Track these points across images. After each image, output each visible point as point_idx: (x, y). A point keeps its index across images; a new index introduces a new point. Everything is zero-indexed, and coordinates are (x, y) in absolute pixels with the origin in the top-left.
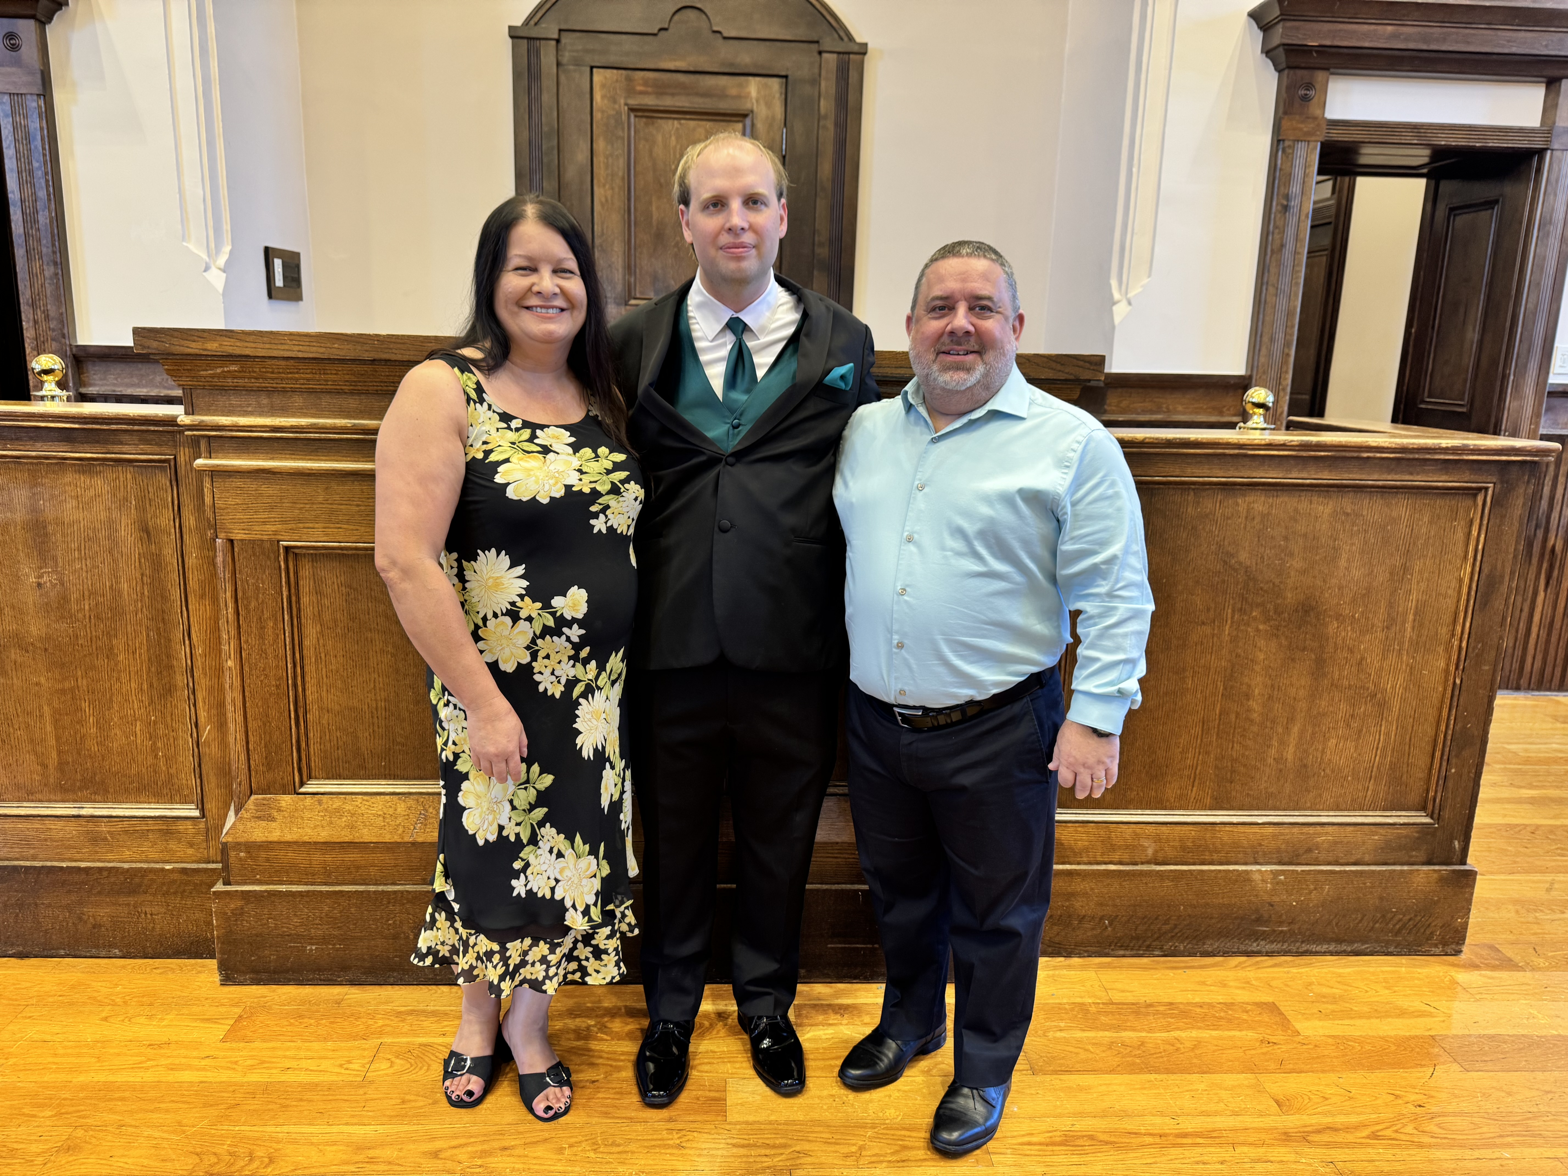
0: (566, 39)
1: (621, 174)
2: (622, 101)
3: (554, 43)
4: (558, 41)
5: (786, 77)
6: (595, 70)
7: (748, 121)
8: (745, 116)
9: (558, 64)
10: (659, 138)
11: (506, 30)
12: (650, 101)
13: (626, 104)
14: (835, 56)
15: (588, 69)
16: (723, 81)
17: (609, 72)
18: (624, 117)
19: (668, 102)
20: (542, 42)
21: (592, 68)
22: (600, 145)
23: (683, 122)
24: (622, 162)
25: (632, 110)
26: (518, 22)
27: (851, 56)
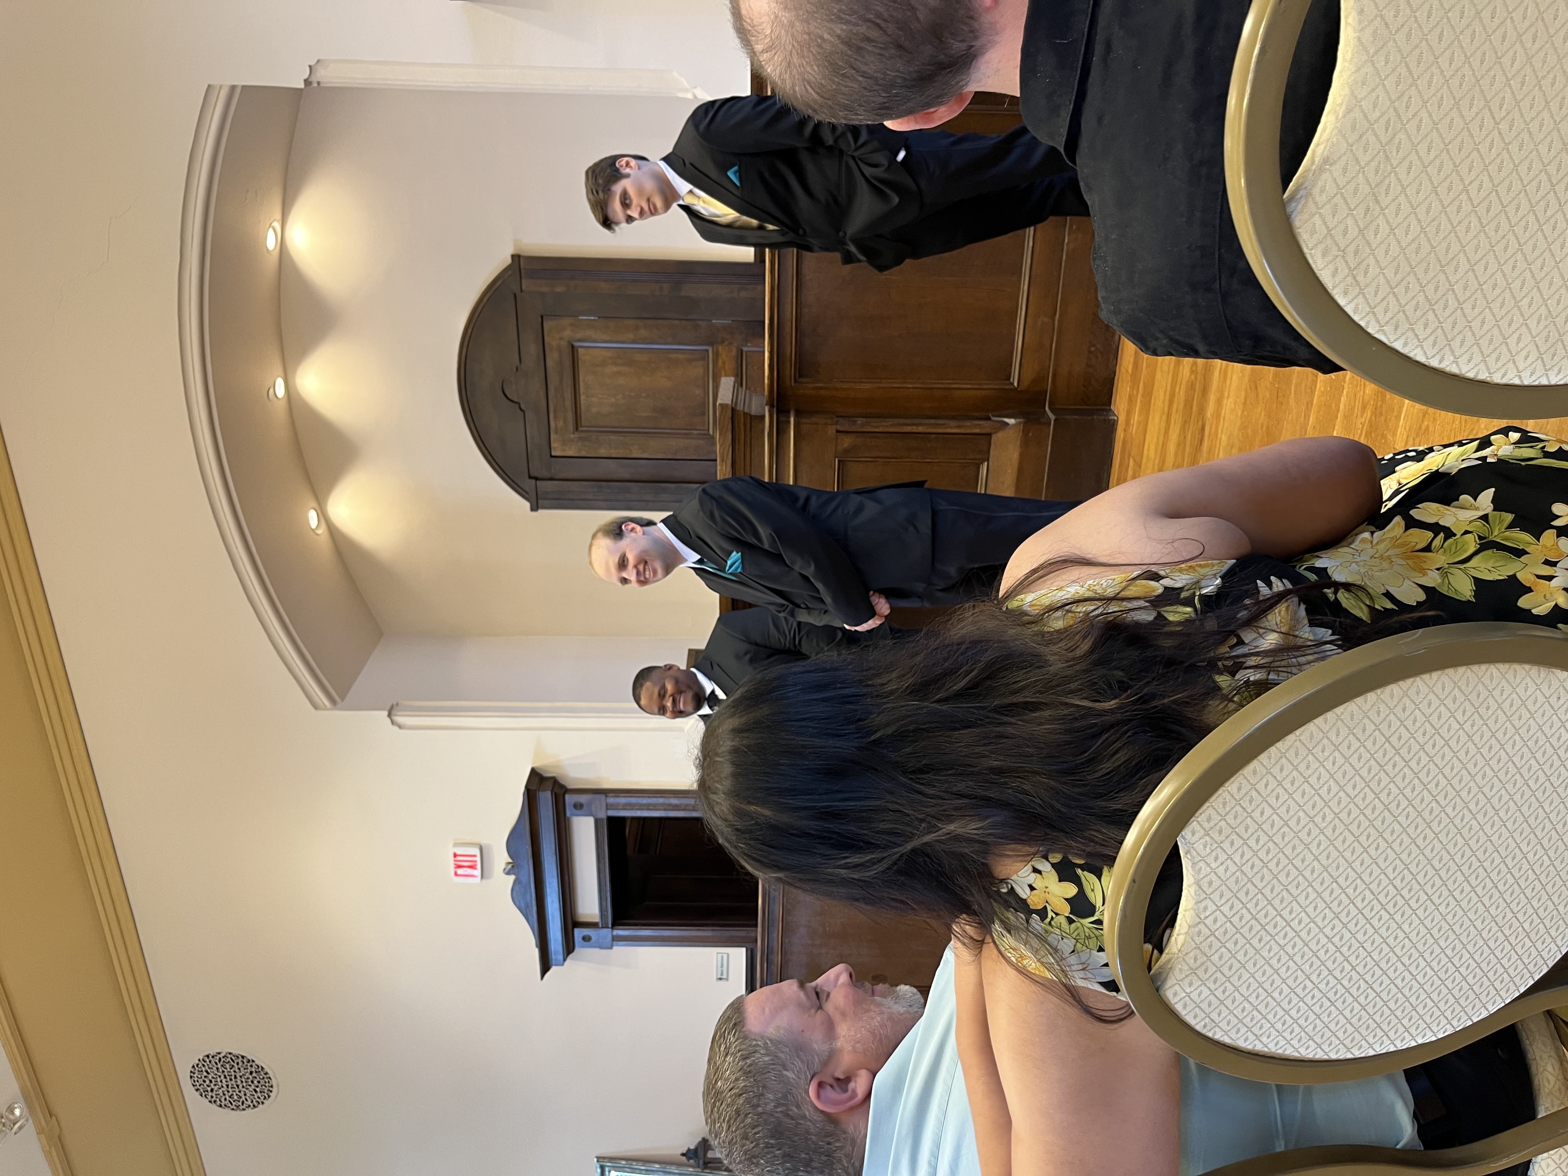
0: (534, 473)
1: (622, 438)
2: (572, 436)
3: (538, 482)
4: (536, 479)
5: (542, 317)
6: (553, 454)
7: (577, 344)
8: (573, 346)
9: (551, 479)
10: (594, 410)
11: (534, 513)
12: (570, 416)
13: (574, 433)
14: (523, 281)
15: (553, 459)
16: (549, 363)
17: (553, 445)
18: (584, 435)
19: (569, 403)
20: (539, 489)
21: (552, 456)
22: (603, 452)
23: (582, 391)
24: (613, 437)
25: (577, 429)
26: (527, 505)
27: (522, 267)
